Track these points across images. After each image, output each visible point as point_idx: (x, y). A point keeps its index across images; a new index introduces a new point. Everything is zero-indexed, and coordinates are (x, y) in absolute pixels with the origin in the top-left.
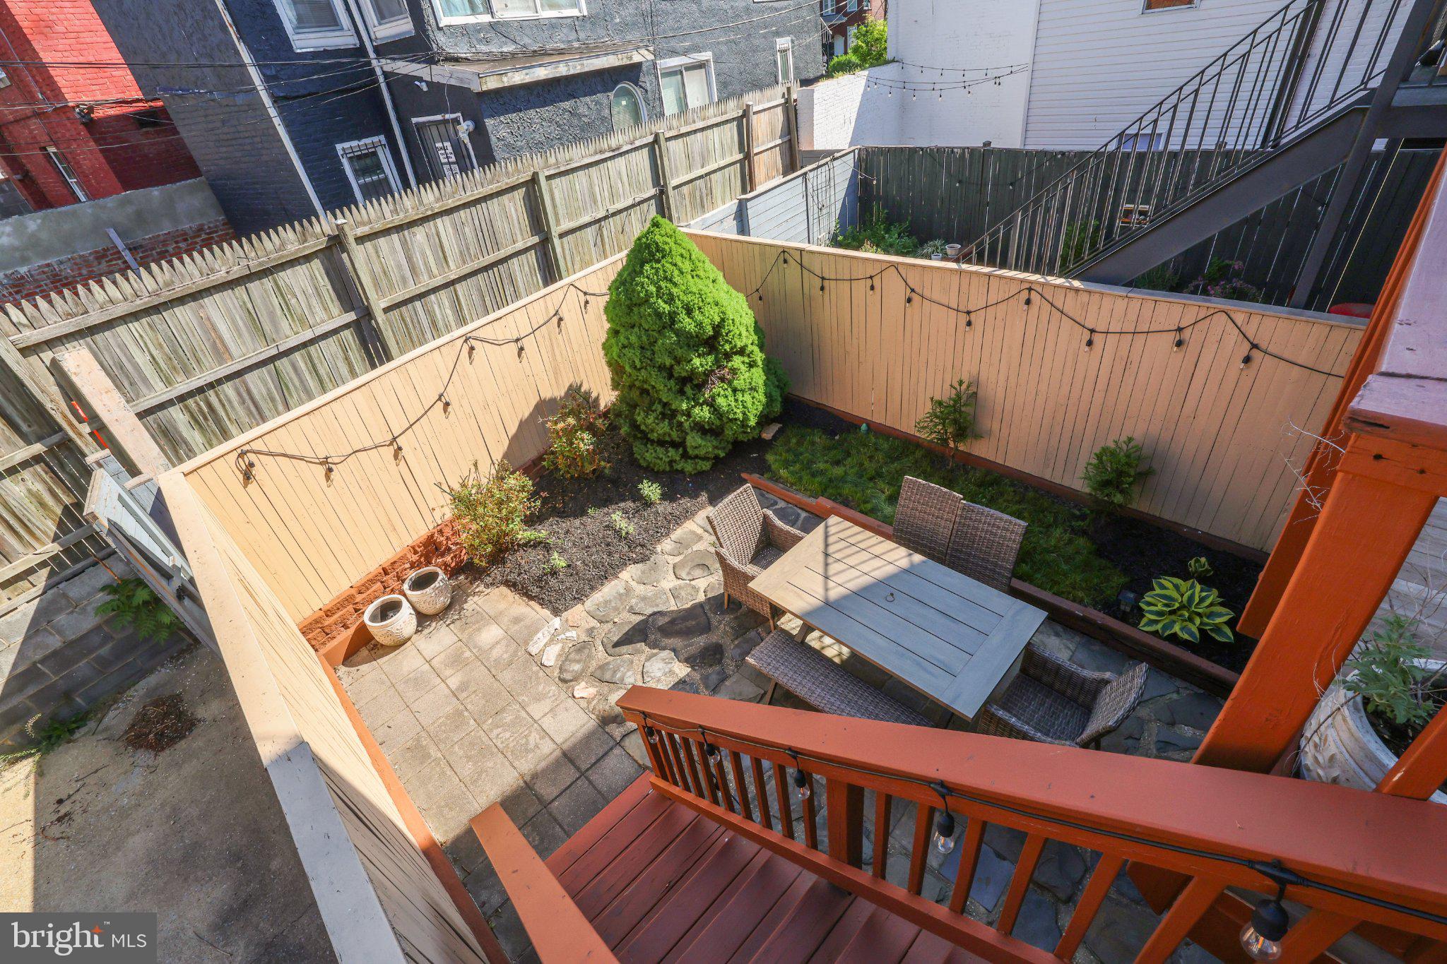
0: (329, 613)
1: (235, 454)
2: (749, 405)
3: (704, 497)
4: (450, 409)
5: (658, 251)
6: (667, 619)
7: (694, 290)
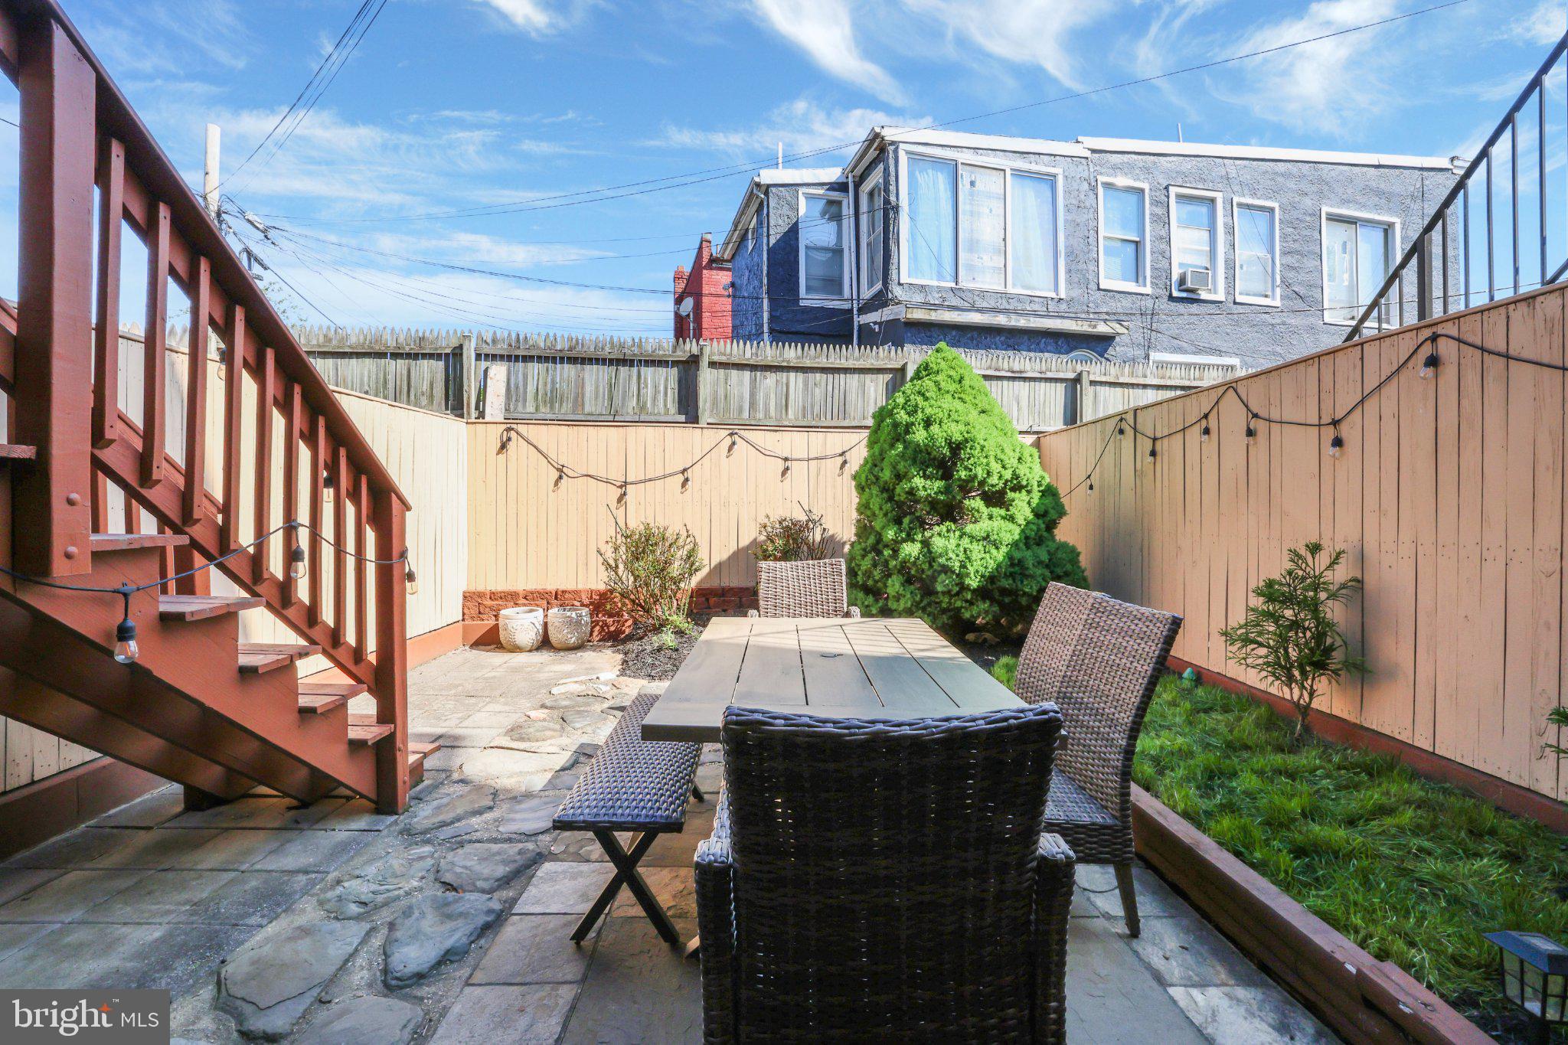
0: (490, 595)
1: (505, 426)
4: (689, 485)
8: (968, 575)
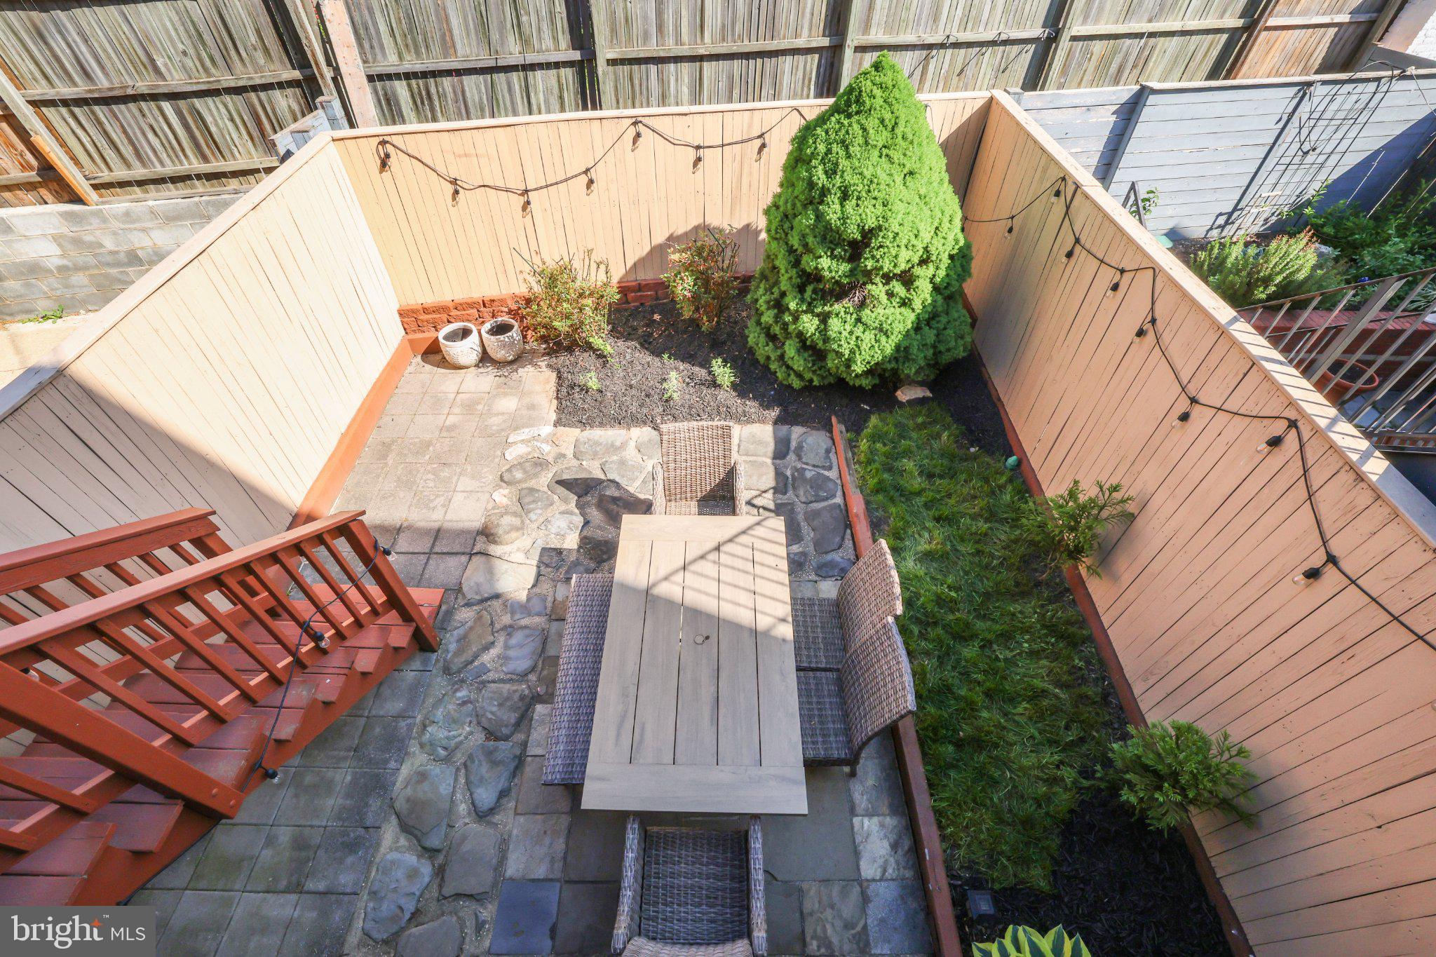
0: (426, 310)
1: (378, 140)
2: (865, 346)
3: (774, 413)
4: (594, 186)
5: (857, 101)
6: (616, 494)
7: (868, 174)
8: (855, 362)
